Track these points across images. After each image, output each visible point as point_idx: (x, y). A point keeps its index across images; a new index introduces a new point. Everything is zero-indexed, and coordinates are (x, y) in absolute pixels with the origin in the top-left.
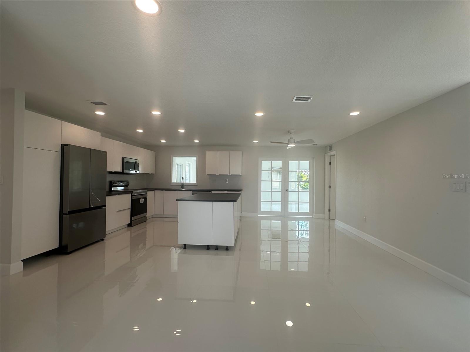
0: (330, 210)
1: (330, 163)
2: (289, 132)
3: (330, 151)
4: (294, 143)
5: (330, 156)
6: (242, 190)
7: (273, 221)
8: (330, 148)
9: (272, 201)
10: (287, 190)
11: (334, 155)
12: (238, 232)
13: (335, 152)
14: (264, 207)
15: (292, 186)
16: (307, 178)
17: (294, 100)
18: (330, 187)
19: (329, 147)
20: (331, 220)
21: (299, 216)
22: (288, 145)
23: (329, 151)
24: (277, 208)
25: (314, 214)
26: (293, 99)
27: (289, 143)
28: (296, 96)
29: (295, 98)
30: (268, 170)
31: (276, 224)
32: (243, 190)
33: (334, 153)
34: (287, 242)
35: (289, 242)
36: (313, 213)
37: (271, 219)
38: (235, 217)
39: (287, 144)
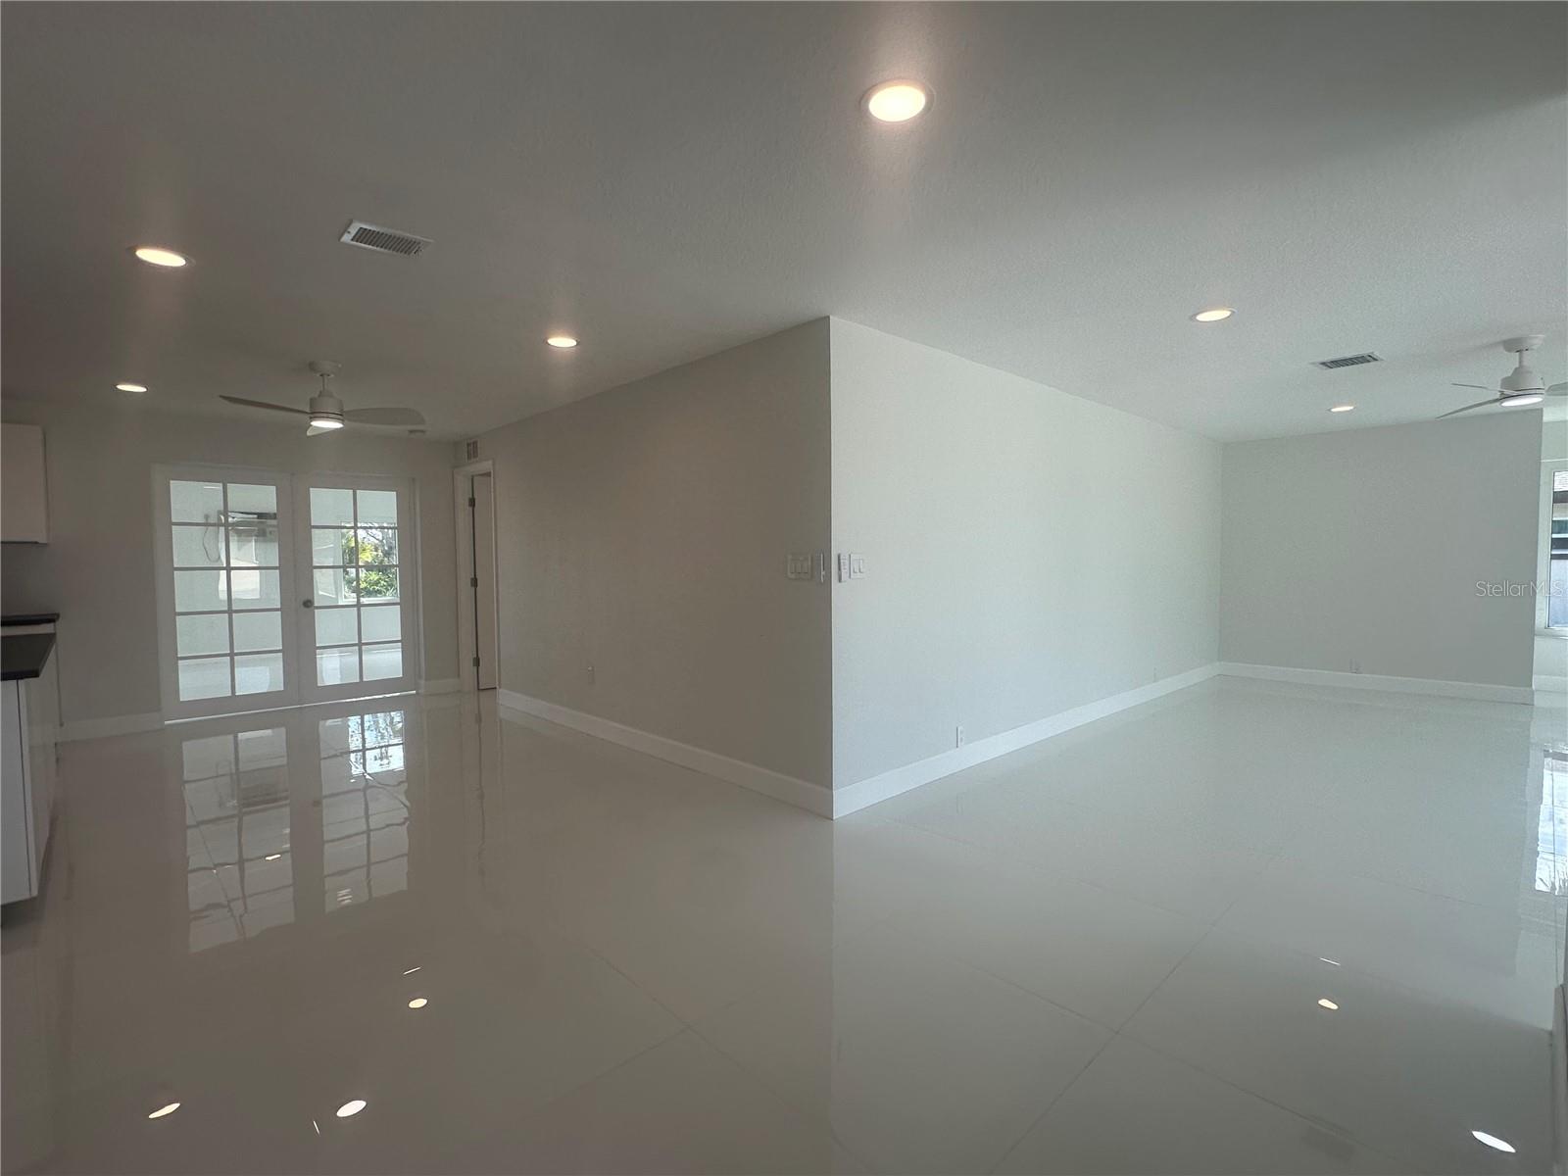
0: (477, 662)
1: (472, 502)
2: (312, 367)
3: (473, 460)
4: (340, 416)
5: (473, 477)
6: (58, 615)
7: (241, 736)
8: (472, 449)
9: (237, 654)
10: (308, 604)
11: (488, 474)
12: (53, 823)
13: (490, 462)
14: (196, 682)
15: (326, 586)
16: (375, 553)
17: (347, 238)
18: (475, 582)
19: (468, 445)
20: (482, 694)
21: (361, 697)
22: (313, 418)
23: (469, 458)
24: (261, 677)
25: (422, 682)
26: (345, 230)
27: (316, 414)
28: (361, 221)
29: (353, 230)
30: (203, 521)
31: (262, 743)
32: (61, 615)
33: (486, 466)
34: (317, 803)
35: (324, 801)
36: (420, 677)
37: (232, 727)
38: (31, 748)
39: (307, 417)
